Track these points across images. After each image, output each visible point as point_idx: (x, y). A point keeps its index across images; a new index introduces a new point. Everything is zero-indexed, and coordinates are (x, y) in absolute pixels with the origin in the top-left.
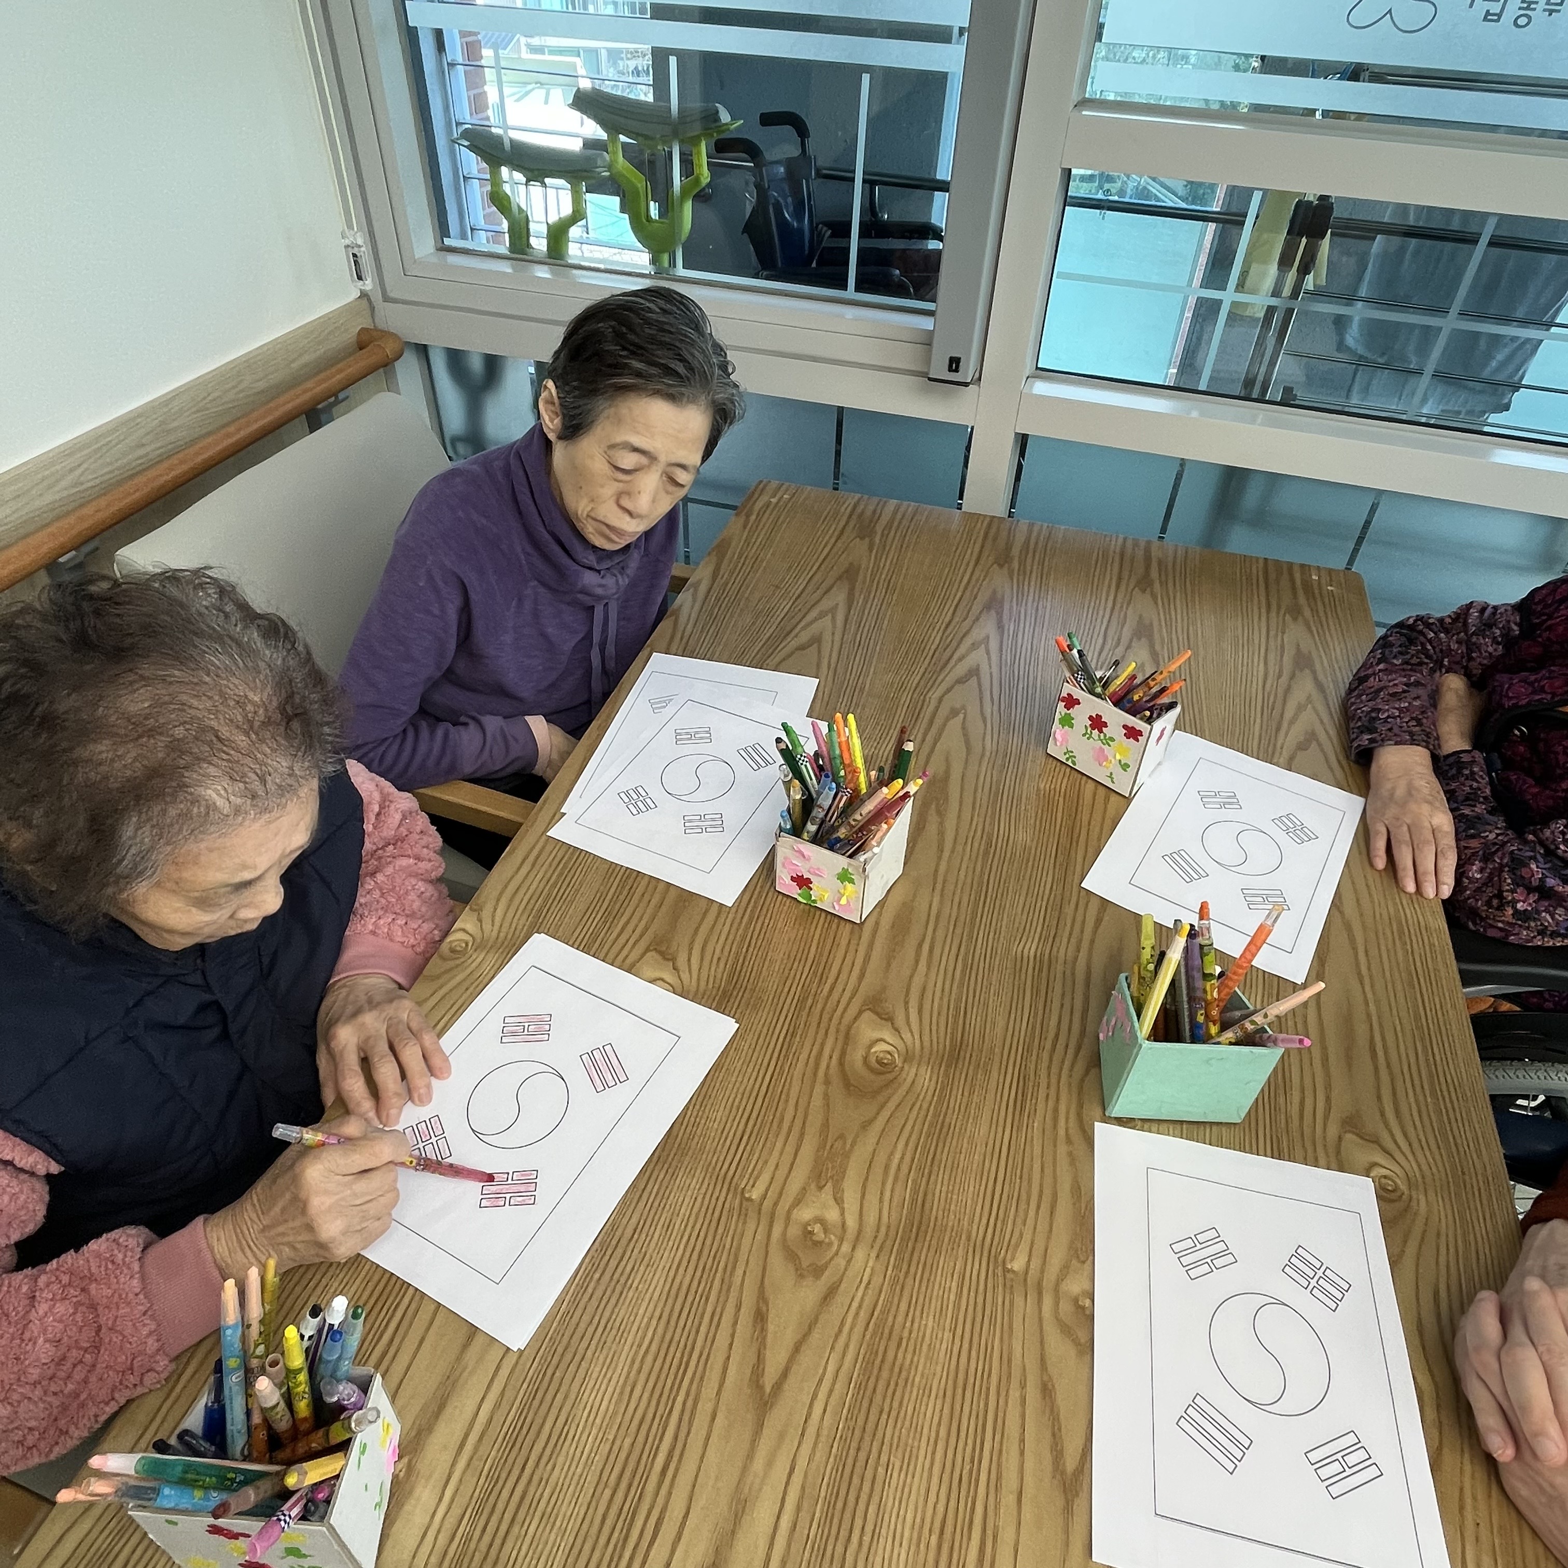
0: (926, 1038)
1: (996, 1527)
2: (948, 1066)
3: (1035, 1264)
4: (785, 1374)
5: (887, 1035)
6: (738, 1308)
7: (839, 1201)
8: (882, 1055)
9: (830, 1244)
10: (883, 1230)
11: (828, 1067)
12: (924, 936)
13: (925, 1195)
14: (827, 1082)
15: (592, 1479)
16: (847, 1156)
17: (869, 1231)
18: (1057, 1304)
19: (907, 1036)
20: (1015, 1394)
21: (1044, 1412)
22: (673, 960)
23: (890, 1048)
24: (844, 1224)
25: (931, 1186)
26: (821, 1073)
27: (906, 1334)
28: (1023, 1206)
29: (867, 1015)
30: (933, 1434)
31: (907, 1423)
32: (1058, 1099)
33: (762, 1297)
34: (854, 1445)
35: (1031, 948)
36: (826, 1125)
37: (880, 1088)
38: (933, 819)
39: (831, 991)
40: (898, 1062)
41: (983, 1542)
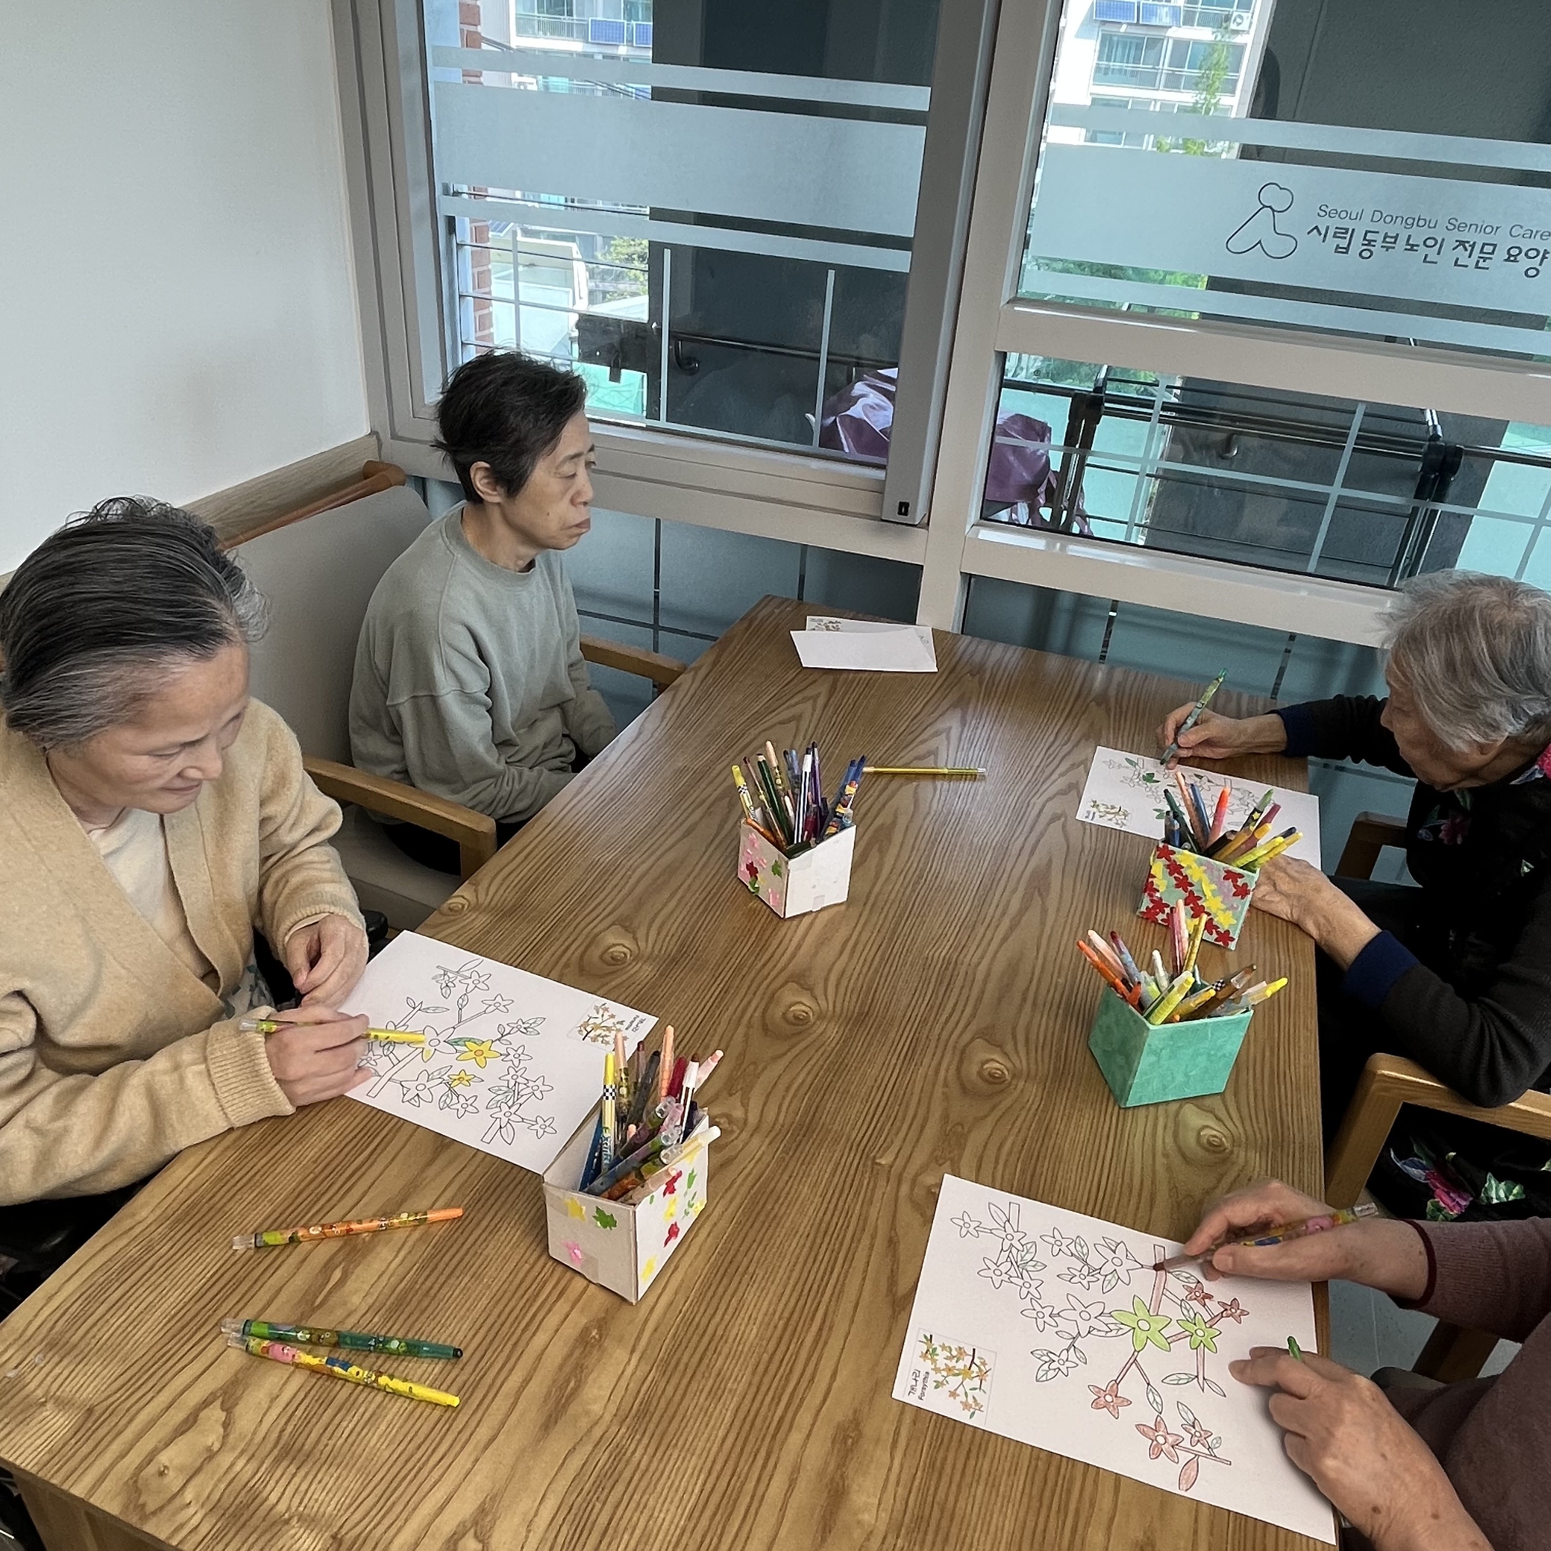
0: (838, 1006)
1: (833, 1322)
2: (854, 1025)
3: (900, 1162)
5: (806, 1000)
7: (745, 1105)
8: (798, 1013)
9: (732, 1132)
10: (778, 1127)
11: (751, 1016)
12: (851, 935)
13: (817, 1108)
14: (749, 1026)
16: (757, 1077)
17: (765, 1127)
18: (912, 1188)
19: (823, 1003)
20: (866, 1241)
21: (887, 1256)
22: (634, 932)
23: (807, 1009)
24: (746, 1121)
25: (824, 1101)
26: (745, 1020)
27: (783, 1195)
28: (898, 1123)
29: (792, 985)
30: (793, 1260)
31: (774, 1250)
32: (942, 1057)
34: (728, 1258)
35: (941, 953)
36: (742, 1055)
37: (794, 1035)
38: (875, 853)
39: (764, 965)
40: (812, 1019)
41: (820, 1329)
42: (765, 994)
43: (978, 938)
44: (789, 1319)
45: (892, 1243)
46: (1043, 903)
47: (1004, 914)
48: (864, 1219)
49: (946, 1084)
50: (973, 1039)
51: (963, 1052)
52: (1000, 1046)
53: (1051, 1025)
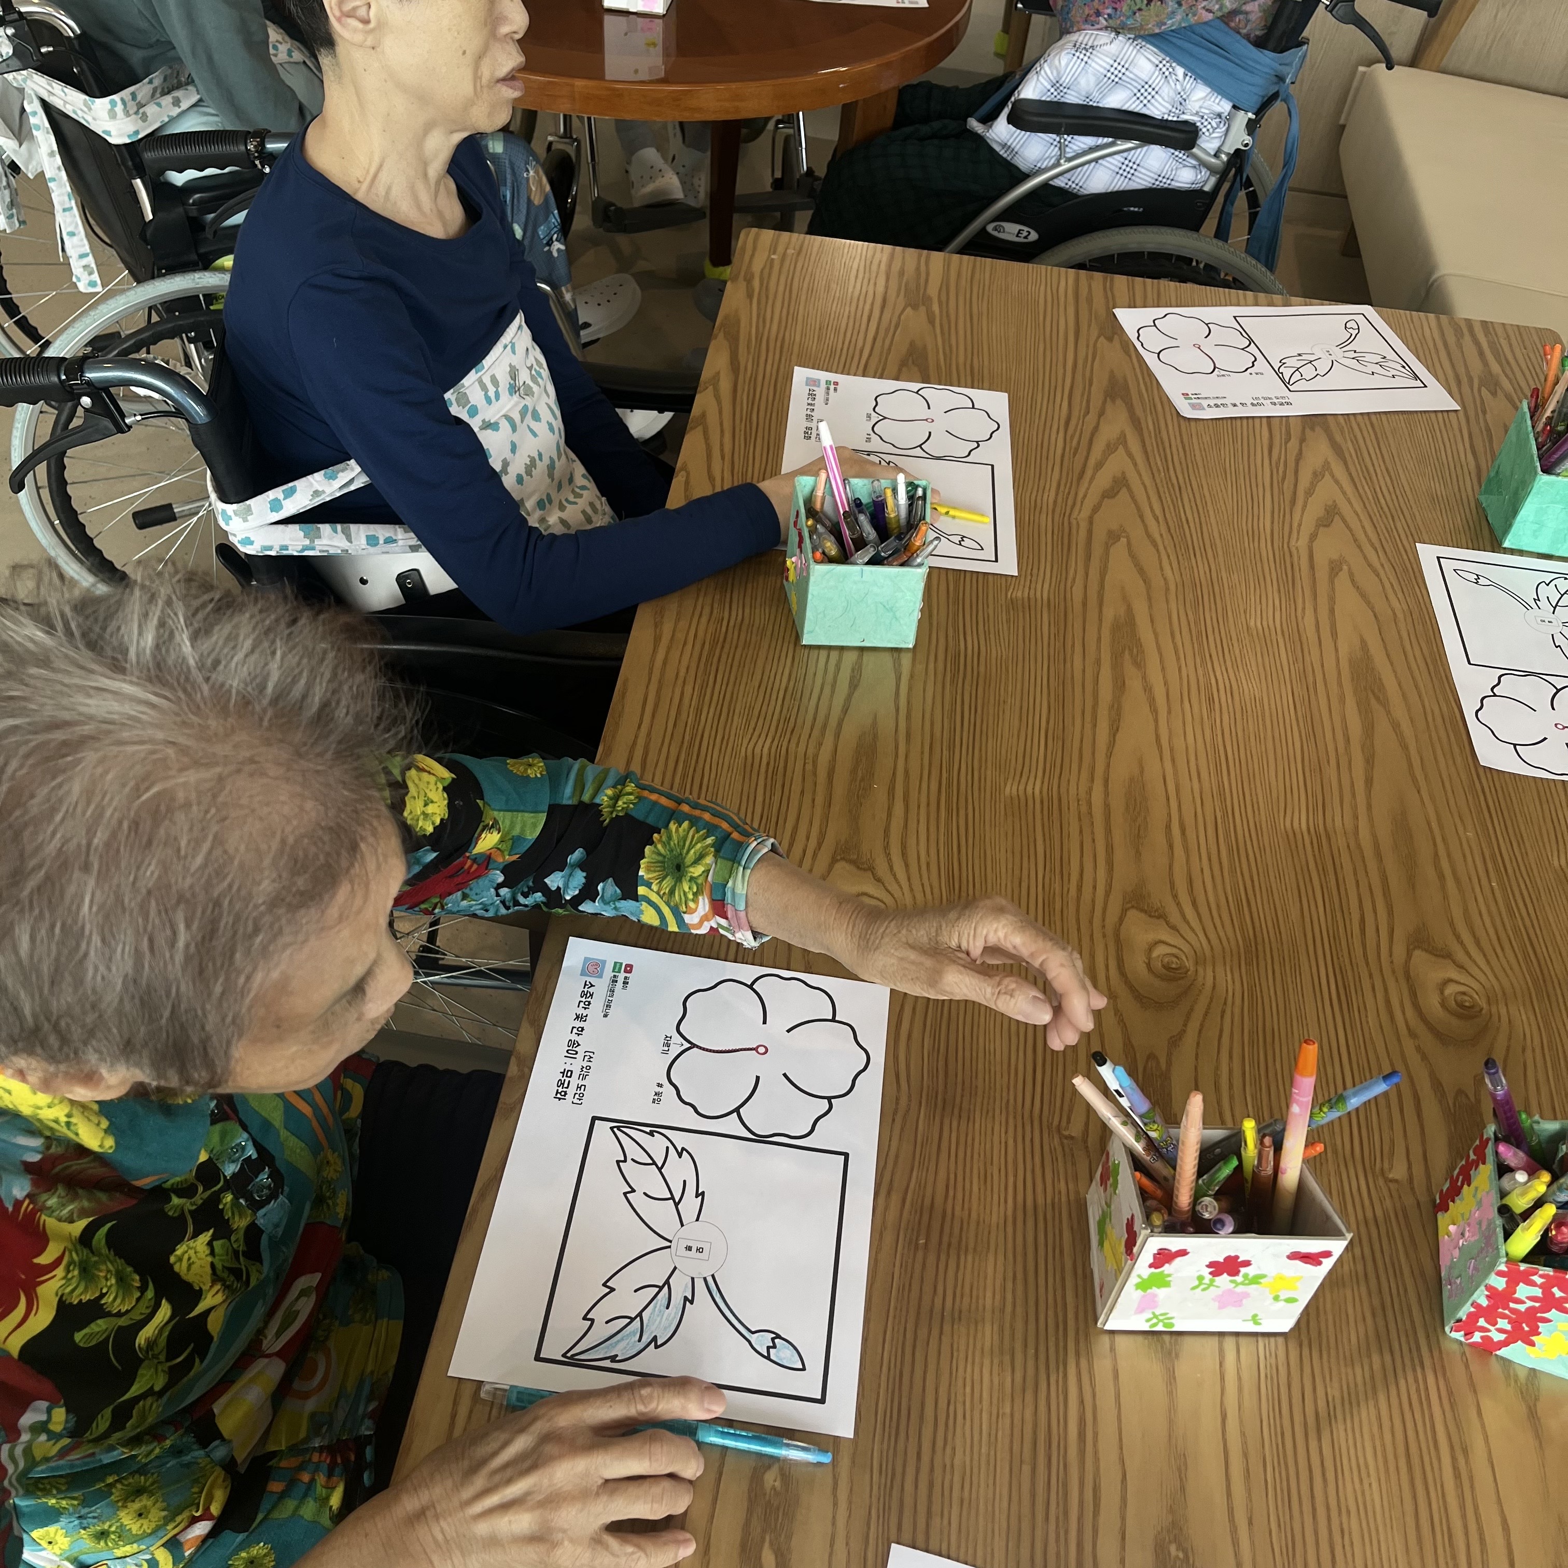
0: (1213, 936)
2: (1249, 964)
3: (1418, 1171)
5: (1165, 935)
8: (1166, 960)
11: (1108, 978)
12: (1169, 815)
14: (1113, 996)
19: (1189, 935)
22: (871, 869)
29: (1133, 914)
32: (1386, 990)
37: (1179, 997)
38: (1130, 670)
40: (1190, 964)
42: (1104, 936)
46: (1388, 713)
47: (1347, 741)
49: (1412, 1033)
50: (1409, 955)
51: (1408, 977)
52: (1447, 955)
53: (1493, 909)
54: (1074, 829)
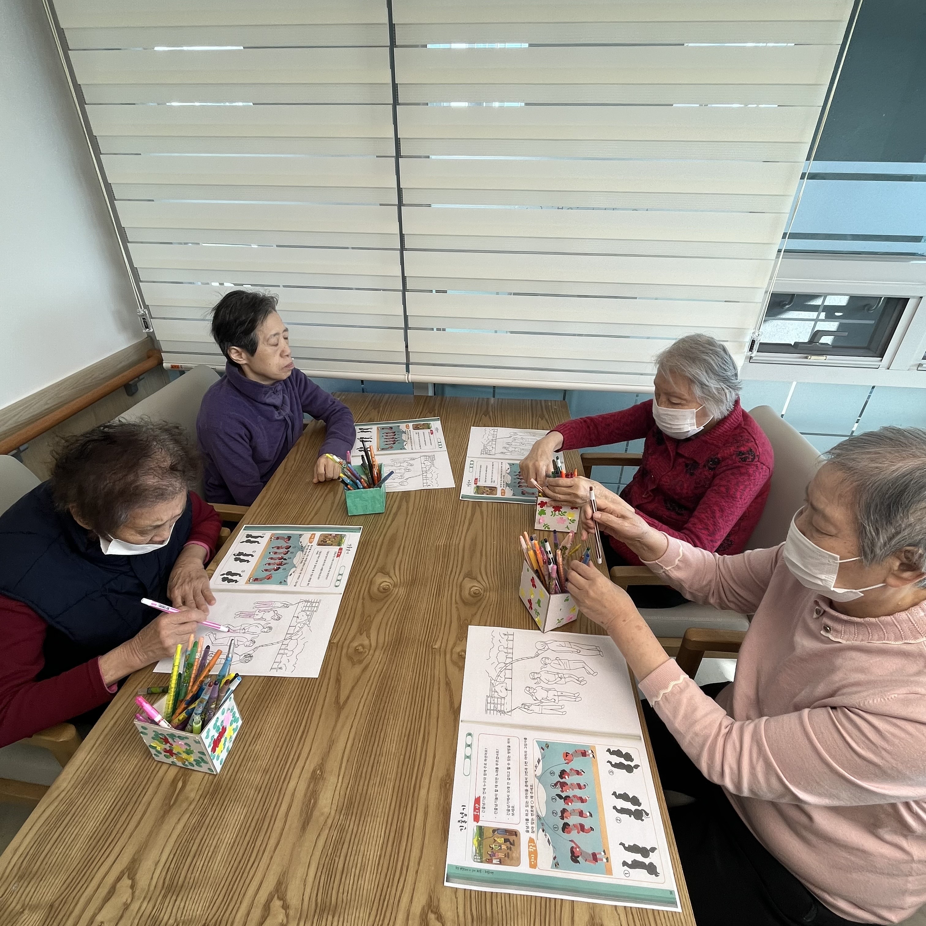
0: (402, 578)
1: (429, 730)
2: (411, 586)
3: (444, 645)
4: (348, 698)
5: (387, 579)
6: (329, 679)
8: (385, 587)
9: (365, 652)
10: (386, 644)
11: (363, 594)
12: (401, 544)
13: (402, 629)
14: (363, 599)
15: (272, 746)
16: (372, 622)
17: (380, 645)
18: (451, 655)
19: (395, 579)
20: (436, 687)
21: (446, 691)
23: (388, 584)
24: (371, 645)
25: (404, 625)
26: (361, 596)
27: (395, 676)
28: (439, 627)
29: (379, 574)
30: (405, 706)
31: (395, 704)
32: (452, 590)
33: (338, 673)
34: (375, 714)
35: (442, 542)
36: (363, 613)
37: (385, 597)
38: (404, 504)
39: (364, 568)
40: (391, 588)
41: (424, 736)
42: (367, 581)
43: (457, 531)
44: (409, 735)
45: (448, 684)
46: (481, 510)
48: (433, 677)
49: (456, 603)
50: (464, 579)
51: (461, 586)
52: (475, 579)
53: (495, 564)
54: (369, 551)
